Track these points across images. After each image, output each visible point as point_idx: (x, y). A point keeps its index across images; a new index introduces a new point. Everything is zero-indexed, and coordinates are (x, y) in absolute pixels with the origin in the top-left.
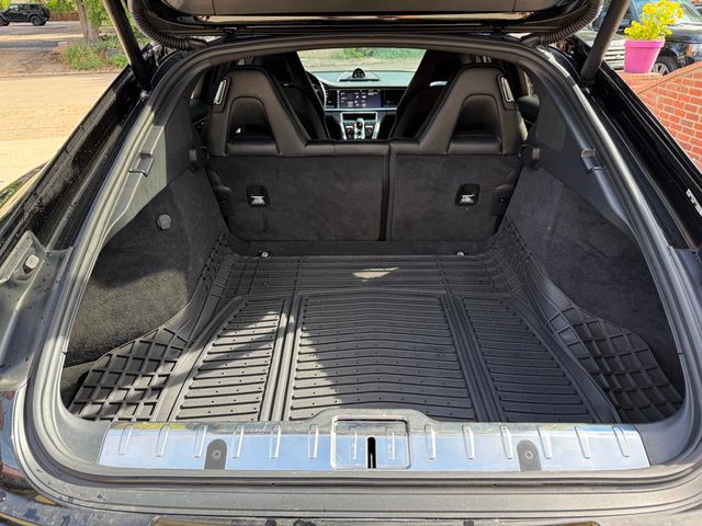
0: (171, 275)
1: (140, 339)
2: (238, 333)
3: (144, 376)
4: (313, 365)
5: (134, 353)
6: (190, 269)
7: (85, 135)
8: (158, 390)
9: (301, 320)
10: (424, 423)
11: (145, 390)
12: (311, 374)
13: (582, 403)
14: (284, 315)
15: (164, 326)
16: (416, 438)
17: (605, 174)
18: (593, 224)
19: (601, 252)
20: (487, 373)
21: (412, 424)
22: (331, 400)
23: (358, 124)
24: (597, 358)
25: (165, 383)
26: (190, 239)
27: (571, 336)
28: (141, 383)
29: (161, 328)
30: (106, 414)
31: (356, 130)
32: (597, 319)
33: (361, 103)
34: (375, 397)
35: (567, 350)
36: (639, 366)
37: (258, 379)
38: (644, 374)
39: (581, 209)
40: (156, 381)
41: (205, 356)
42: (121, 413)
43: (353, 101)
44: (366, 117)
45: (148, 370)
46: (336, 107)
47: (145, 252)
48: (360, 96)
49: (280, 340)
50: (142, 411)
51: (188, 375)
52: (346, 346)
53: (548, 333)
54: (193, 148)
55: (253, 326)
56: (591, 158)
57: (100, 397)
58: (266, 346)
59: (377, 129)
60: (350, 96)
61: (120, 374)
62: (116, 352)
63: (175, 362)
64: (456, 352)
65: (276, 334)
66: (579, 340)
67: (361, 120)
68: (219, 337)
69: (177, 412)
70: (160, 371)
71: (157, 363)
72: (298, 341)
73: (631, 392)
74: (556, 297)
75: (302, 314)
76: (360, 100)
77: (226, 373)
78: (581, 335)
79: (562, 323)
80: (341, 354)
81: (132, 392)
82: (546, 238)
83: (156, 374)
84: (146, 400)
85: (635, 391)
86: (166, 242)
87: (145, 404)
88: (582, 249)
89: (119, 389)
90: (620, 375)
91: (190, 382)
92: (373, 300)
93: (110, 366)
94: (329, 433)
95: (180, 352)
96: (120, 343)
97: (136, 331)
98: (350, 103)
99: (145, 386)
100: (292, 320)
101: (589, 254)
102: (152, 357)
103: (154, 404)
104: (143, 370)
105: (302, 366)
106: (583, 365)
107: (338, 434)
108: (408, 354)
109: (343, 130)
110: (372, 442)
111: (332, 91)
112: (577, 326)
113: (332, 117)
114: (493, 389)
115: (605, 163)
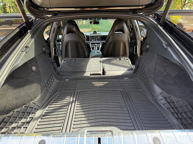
0: (35, 85)
1: (24, 106)
2: (57, 104)
3: (24, 118)
4: (80, 113)
5: (22, 110)
6: (42, 83)
7: (7, 40)
8: (29, 122)
9: (77, 99)
10: (118, 132)
11: (24, 123)
12: (80, 116)
13: (170, 123)
14: (72, 98)
15: (32, 102)
16: (116, 137)
17: (171, 49)
18: (167, 66)
19: (170, 75)
20: (137, 114)
21: (114, 132)
22: (86, 125)
23: (95, 45)
24: (173, 108)
25: (31, 120)
26: (42, 74)
27: (163, 101)
28: (23, 120)
29: (31, 102)
30: (10, 131)
31: (95, 47)
32: (171, 96)
33: (96, 40)
34: (101, 123)
35: (163, 106)
36: (186, 110)
37: (62, 118)
38: (188, 113)
39: (163, 62)
40: (28, 120)
41: (45, 111)
42: (15, 131)
43: (94, 39)
44: (97, 43)
45: (26, 116)
46: (89, 41)
47: (27, 78)
48: (96, 38)
49: (70, 105)
50: (22, 130)
51: (39, 117)
52: (91, 106)
53: (156, 101)
54: (44, 47)
55: (62, 101)
56: (166, 45)
57: (9, 125)
58: (66, 107)
59: (101, 47)
60: (93, 38)
61: (17, 117)
62: (15, 110)
63: (35, 113)
64: (127, 108)
65: (69, 104)
66: (166, 102)
67: (96, 44)
68: (50, 105)
69: (34, 130)
70: (30, 116)
71: (29, 113)
72: (76, 105)
73: (185, 119)
74: (157, 89)
75: (77, 97)
76: (95, 39)
77: (52, 116)
78: (167, 101)
79: (160, 97)
80: (90, 109)
81: (20, 124)
82: (153, 71)
83: (28, 117)
84: (24, 126)
85: (187, 118)
86: (34, 75)
87: (24, 128)
88: (164, 74)
89: (16, 123)
90: (181, 114)
91: (40, 120)
92: (100, 92)
93: (13, 115)
94: (84, 136)
95: (37, 110)
96: (17, 107)
97: (23, 103)
98: (93, 40)
99: (24, 121)
100: (74, 99)
101: (167, 75)
102: (27, 112)
103: (27, 128)
104: (24, 116)
105: (77, 114)
106: (168, 110)
107: (87, 136)
108: (112, 109)
109: (91, 47)
110: (99, 139)
111: (88, 37)
112: (165, 98)
113: (88, 44)
114: (140, 120)
115: (171, 46)
